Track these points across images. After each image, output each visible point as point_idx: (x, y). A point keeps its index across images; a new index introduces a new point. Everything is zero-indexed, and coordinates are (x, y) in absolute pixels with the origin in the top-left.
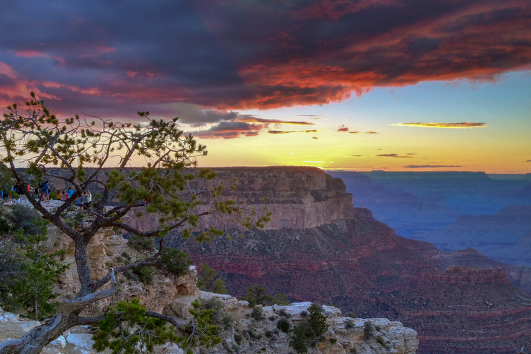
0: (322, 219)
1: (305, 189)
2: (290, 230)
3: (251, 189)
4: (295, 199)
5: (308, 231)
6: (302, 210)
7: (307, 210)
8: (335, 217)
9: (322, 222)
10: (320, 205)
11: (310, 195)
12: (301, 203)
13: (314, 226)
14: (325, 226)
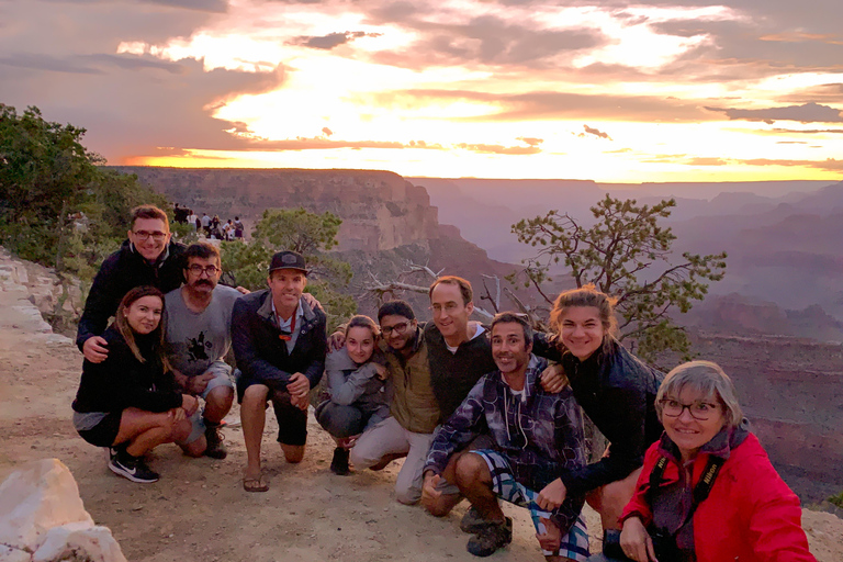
0: (400, 238)
1: (379, 200)
2: (360, 253)
3: (309, 199)
4: (367, 212)
5: (383, 255)
6: (376, 227)
7: (381, 227)
8: (415, 236)
9: (400, 243)
10: (397, 221)
11: (384, 207)
12: (374, 218)
13: (390, 248)
14: (404, 247)
